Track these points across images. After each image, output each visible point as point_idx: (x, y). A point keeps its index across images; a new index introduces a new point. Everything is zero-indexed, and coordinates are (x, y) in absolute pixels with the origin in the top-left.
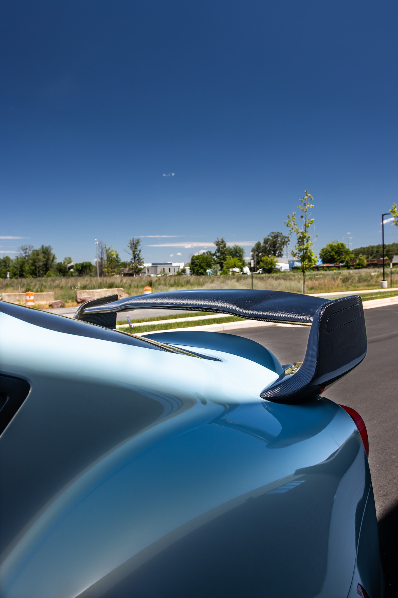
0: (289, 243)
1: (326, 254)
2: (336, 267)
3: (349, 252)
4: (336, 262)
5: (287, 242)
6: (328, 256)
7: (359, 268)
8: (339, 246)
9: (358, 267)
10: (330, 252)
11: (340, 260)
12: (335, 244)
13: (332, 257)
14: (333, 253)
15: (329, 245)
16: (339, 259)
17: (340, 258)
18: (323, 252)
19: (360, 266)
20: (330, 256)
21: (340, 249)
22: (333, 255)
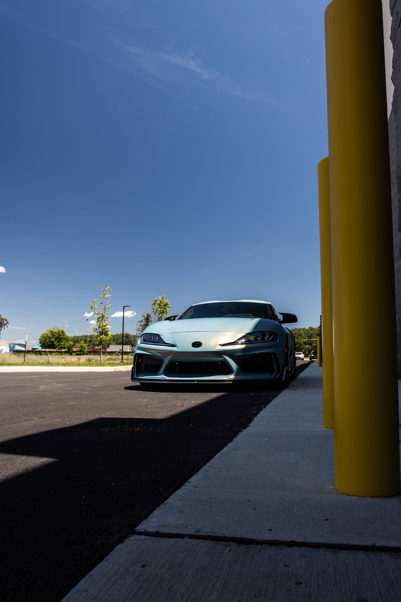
0: (7, 325)
1: (46, 340)
2: (58, 352)
3: (68, 339)
4: (56, 347)
5: (5, 324)
6: (48, 341)
7: (80, 355)
8: (60, 333)
9: (79, 353)
10: (50, 338)
11: (60, 346)
12: (56, 330)
13: (52, 342)
14: (53, 339)
15: (50, 331)
16: (58, 345)
17: (60, 344)
18: (44, 338)
19: (82, 353)
20: (50, 342)
21: (60, 335)
22: (53, 341)
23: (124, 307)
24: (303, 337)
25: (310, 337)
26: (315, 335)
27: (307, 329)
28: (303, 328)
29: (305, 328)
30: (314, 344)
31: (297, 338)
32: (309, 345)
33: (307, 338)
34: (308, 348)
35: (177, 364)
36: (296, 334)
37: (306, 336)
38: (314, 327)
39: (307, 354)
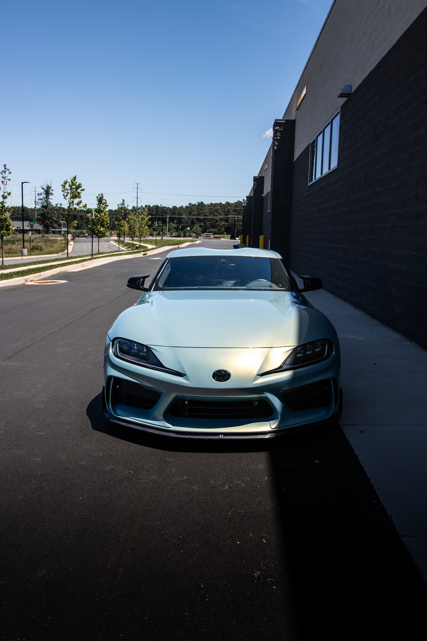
23: (22, 183)
24: (219, 213)
25: (227, 213)
26: (232, 211)
27: (224, 204)
28: (220, 203)
29: (222, 203)
30: (230, 220)
31: (213, 214)
32: (225, 222)
33: (223, 213)
34: (224, 225)
35: (186, 402)
36: (213, 210)
37: (222, 212)
38: (231, 202)
39: (223, 231)
